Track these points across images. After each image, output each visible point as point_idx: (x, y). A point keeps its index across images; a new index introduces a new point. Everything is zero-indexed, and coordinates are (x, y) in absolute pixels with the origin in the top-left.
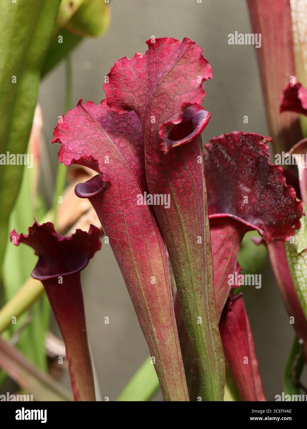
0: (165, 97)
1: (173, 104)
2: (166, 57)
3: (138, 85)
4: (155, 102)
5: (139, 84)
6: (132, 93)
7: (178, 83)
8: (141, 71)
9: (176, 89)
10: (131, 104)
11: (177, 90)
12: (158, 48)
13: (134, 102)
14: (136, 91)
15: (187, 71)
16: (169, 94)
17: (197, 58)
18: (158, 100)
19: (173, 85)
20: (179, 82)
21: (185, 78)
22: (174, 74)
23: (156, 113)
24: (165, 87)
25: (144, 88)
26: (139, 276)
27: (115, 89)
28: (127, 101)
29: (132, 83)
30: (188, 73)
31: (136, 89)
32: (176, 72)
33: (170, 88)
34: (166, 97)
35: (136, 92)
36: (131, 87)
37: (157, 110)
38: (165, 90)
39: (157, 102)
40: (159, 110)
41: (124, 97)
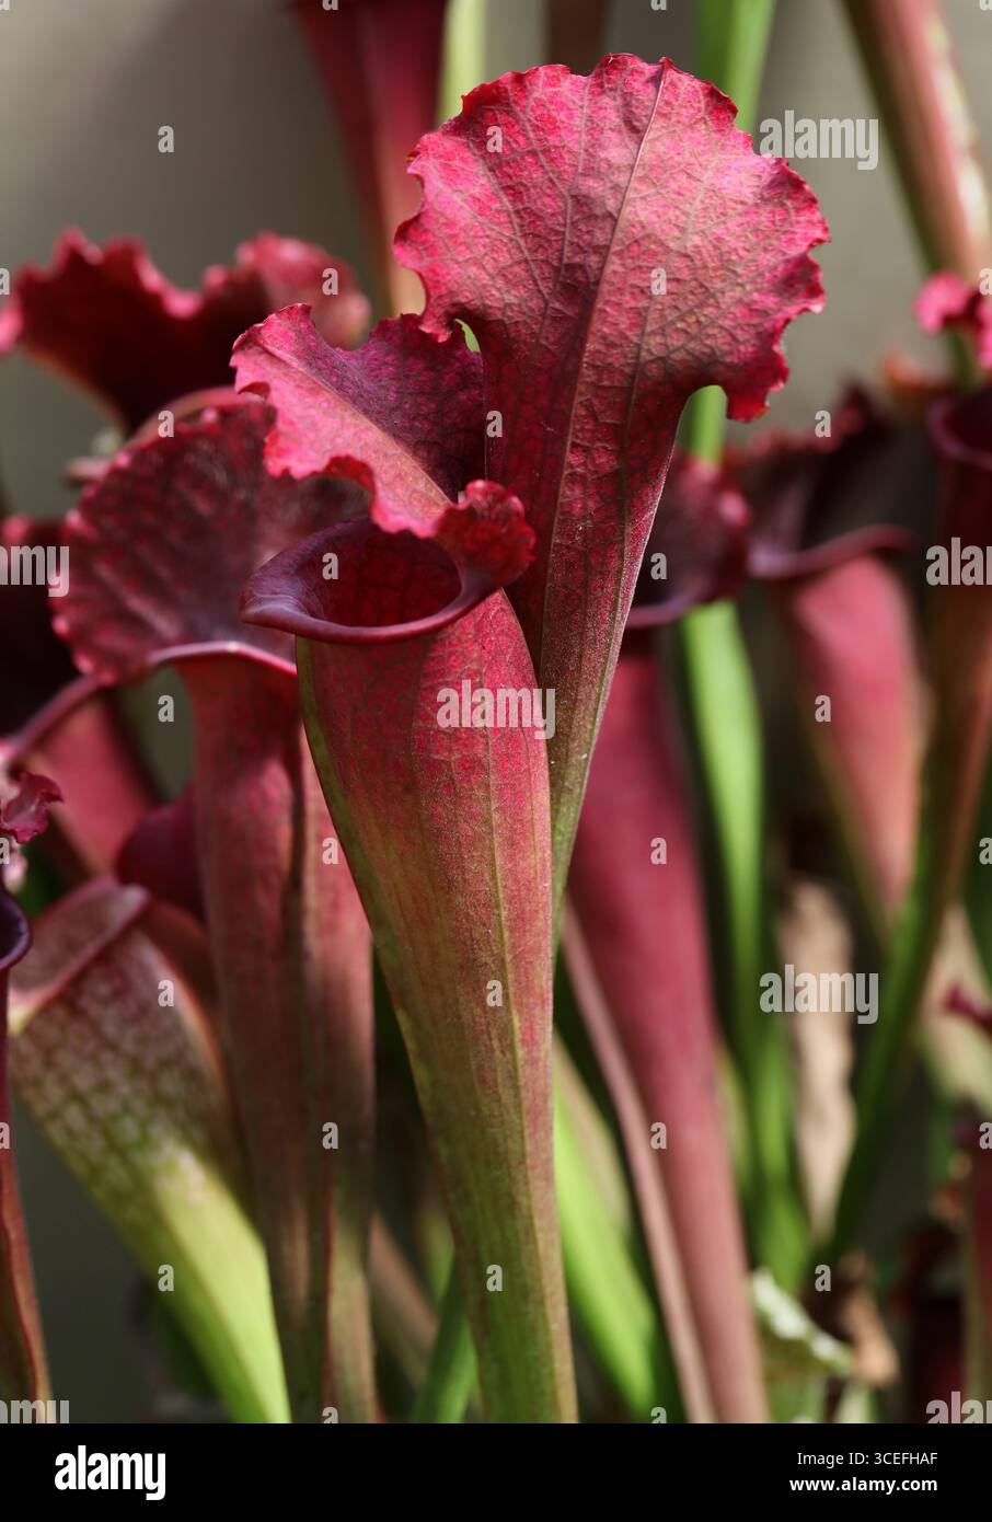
0: (649, 250)
1: (689, 263)
2: (565, 127)
3: (487, 236)
4: (615, 272)
5: (488, 233)
6: (475, 264)
7: (675, 196)
8: (476, 191)
9: (677, 218)
10: (477, 302)
11: (684, 218)
12: (524, 103)
13: (488, 294)
14: (486, 254)
15: (687, 154)
16: (663, 238)
17: (699, 110)
18: (623, 265)
19: (664, 206)
20: (679, 194)
21: (690, 176)
22: (651, 170)
23: (628, 306)
24: (643, 216)
25: (511, 240)
26: (499, 861)
27: (427, 260)
28: (467, 294)
29: (465, 231)
30: (693, 160)
31: (483, 251)
32: (654, 163)
33: (659, 217)
34: (653, 247)
35: (487, 258)
36: (468, 247)
37: (627, 297)
38: (643, 227)
39: (621, 269)
40: (632, 293)
41: (459, 281)
